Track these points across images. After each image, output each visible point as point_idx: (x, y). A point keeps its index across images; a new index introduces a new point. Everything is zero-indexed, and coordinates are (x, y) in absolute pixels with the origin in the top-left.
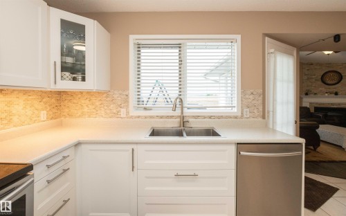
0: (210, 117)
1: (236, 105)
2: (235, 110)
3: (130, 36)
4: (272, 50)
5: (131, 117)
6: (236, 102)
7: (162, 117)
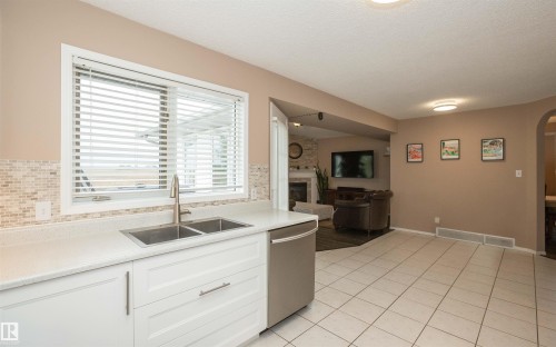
0: (213, 203)
1: (242, 184)
2: (241, 191)
3: (64, 47)
4: (276, 118)
5: (67, 218)
6: (242, 180)
7: (136, 211)
